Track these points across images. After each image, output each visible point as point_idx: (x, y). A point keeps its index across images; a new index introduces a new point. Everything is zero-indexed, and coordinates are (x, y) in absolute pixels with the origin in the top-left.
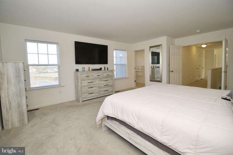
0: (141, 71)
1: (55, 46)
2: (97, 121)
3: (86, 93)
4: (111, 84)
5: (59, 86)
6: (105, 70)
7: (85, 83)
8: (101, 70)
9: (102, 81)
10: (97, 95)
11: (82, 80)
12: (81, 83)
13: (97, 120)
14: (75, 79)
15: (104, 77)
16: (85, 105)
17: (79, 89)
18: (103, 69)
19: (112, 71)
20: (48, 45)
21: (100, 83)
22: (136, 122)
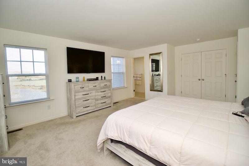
0: (139, 79)
1: (42, 53)
2: (98, 145)
3: (81, 106)
4: (109, 95)
5: (48, 99)
6: (102, 79)
7: (80, 95)
8: (98, 80)
9: (99, 92)
10: (93, 108)
11: (76, 92)
12: (75, 96)
13: (98, 143)
14: (67, 91)
15: (101, 88)
16: (79, 121)
17: (73, 102)
18: (100, 78)
19: (110, 81)
20: (34, 51)
21: (97, 95)
22: (148, 147)
